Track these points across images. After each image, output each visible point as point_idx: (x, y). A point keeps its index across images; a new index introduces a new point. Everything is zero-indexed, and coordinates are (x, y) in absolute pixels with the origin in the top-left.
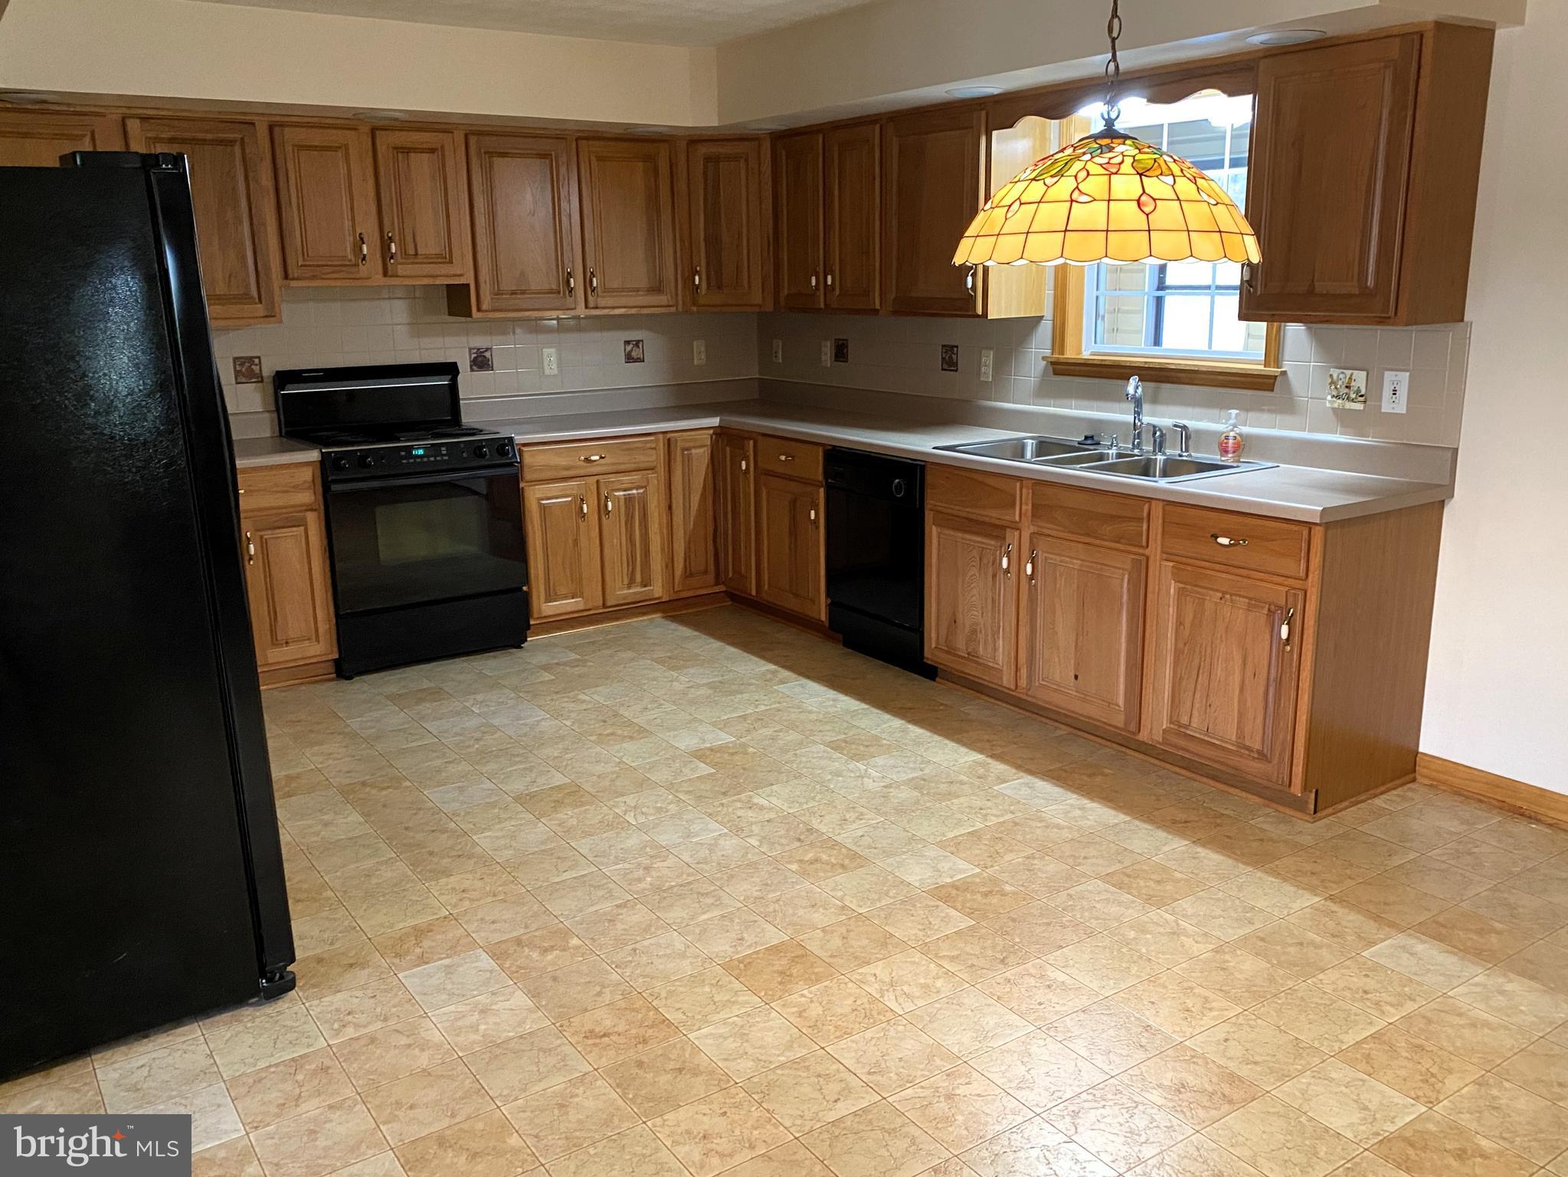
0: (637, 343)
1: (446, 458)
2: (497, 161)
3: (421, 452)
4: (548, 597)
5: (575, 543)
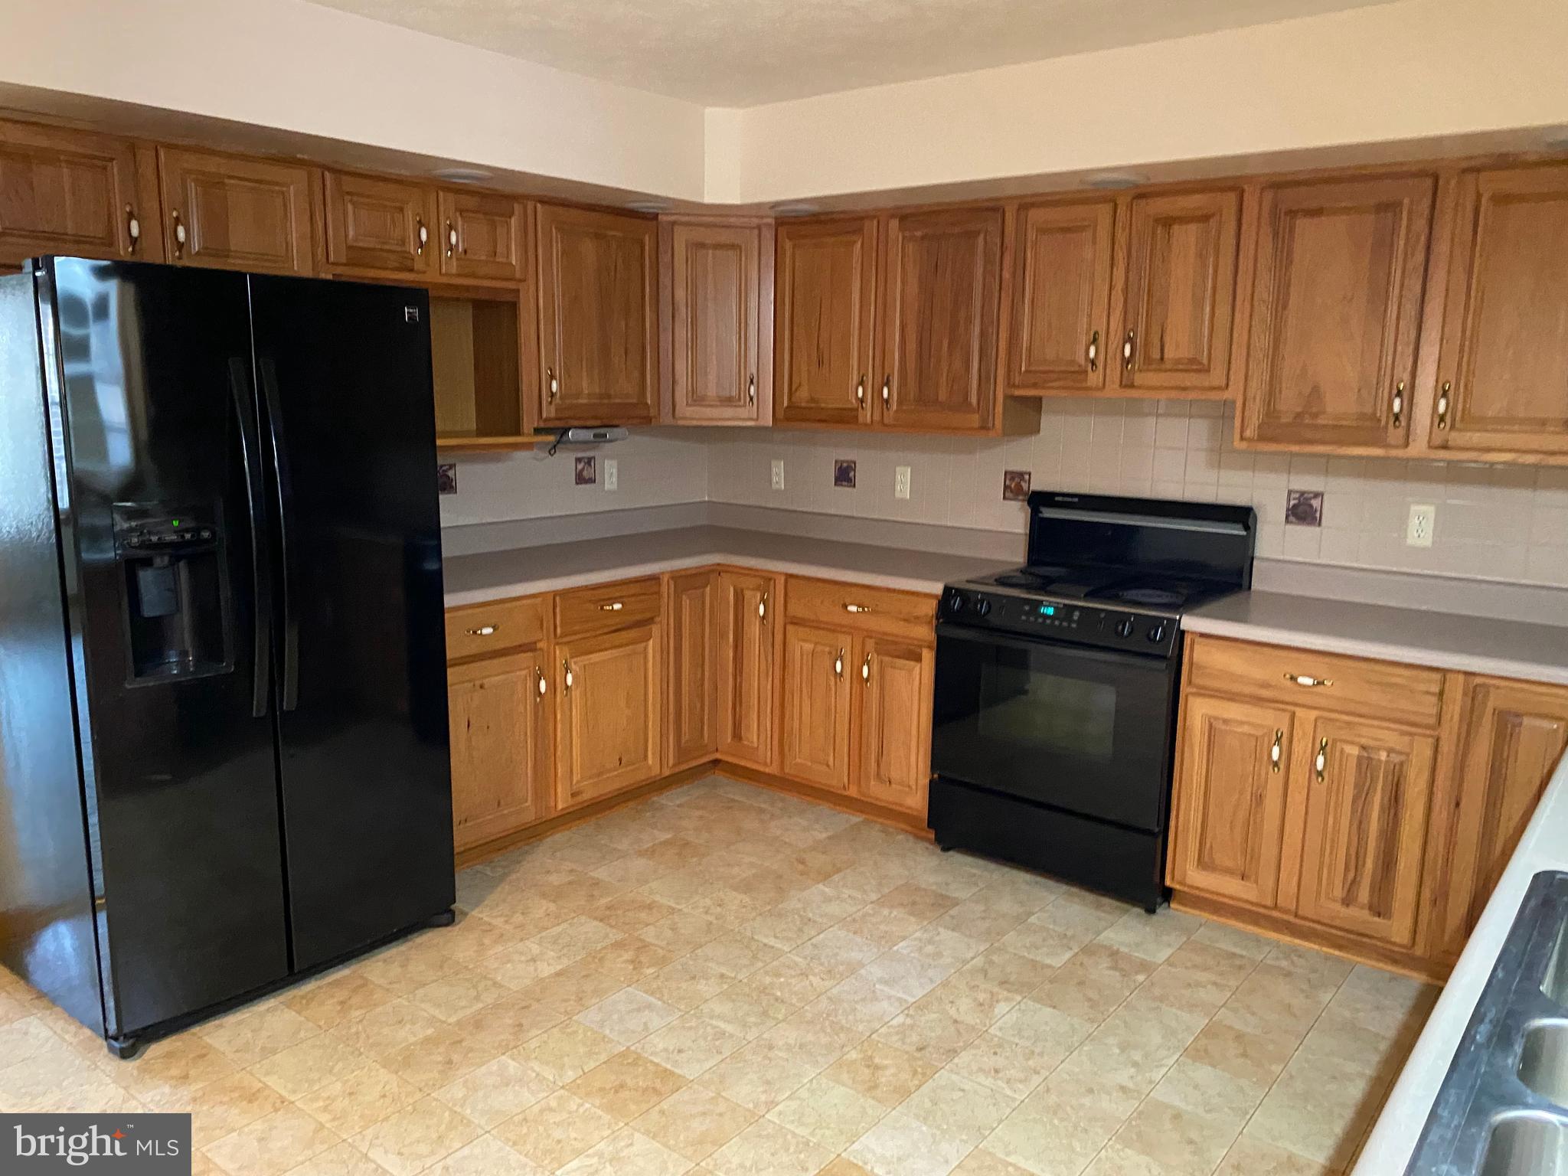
1: (1074, 625)
2: (1302, 224)
3: (1050, 611)
4: (1203, 864)
5: (1259, 799)
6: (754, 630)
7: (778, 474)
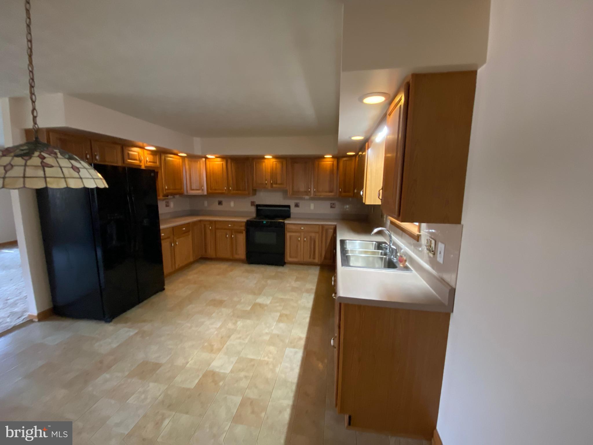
0: (334, 204)
2: (295, 164)
3: (265, 222)
4: (290, 257)
5: (297, 246)
6: (208, 232)
7: (206, 203)
